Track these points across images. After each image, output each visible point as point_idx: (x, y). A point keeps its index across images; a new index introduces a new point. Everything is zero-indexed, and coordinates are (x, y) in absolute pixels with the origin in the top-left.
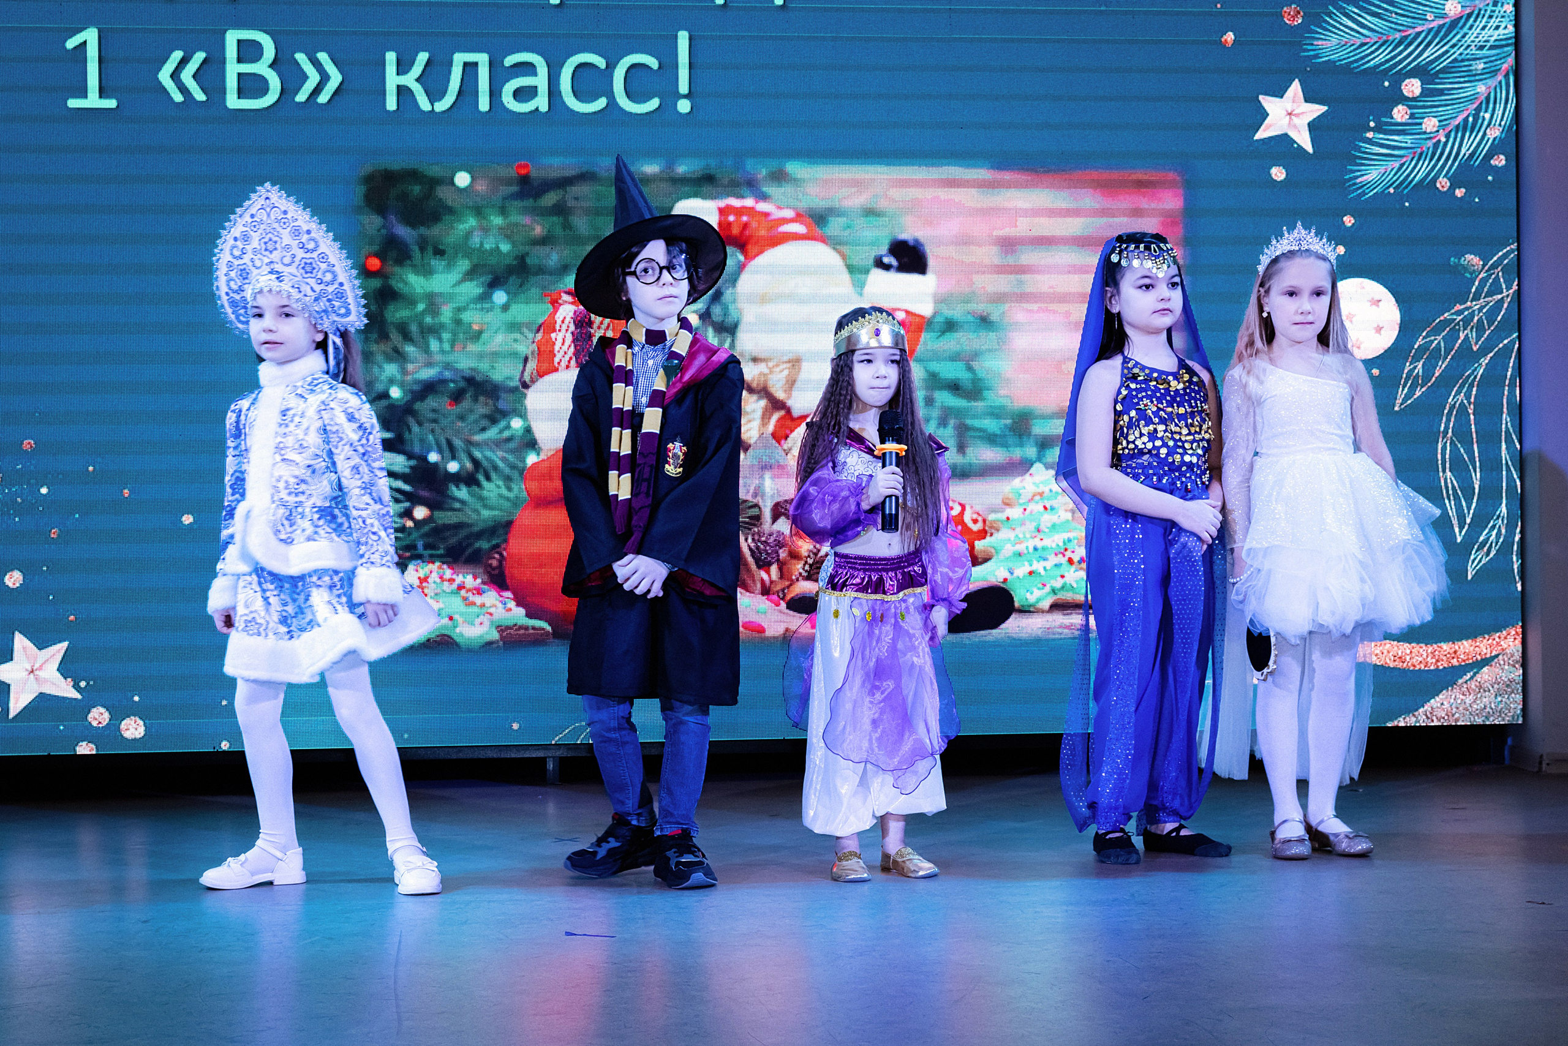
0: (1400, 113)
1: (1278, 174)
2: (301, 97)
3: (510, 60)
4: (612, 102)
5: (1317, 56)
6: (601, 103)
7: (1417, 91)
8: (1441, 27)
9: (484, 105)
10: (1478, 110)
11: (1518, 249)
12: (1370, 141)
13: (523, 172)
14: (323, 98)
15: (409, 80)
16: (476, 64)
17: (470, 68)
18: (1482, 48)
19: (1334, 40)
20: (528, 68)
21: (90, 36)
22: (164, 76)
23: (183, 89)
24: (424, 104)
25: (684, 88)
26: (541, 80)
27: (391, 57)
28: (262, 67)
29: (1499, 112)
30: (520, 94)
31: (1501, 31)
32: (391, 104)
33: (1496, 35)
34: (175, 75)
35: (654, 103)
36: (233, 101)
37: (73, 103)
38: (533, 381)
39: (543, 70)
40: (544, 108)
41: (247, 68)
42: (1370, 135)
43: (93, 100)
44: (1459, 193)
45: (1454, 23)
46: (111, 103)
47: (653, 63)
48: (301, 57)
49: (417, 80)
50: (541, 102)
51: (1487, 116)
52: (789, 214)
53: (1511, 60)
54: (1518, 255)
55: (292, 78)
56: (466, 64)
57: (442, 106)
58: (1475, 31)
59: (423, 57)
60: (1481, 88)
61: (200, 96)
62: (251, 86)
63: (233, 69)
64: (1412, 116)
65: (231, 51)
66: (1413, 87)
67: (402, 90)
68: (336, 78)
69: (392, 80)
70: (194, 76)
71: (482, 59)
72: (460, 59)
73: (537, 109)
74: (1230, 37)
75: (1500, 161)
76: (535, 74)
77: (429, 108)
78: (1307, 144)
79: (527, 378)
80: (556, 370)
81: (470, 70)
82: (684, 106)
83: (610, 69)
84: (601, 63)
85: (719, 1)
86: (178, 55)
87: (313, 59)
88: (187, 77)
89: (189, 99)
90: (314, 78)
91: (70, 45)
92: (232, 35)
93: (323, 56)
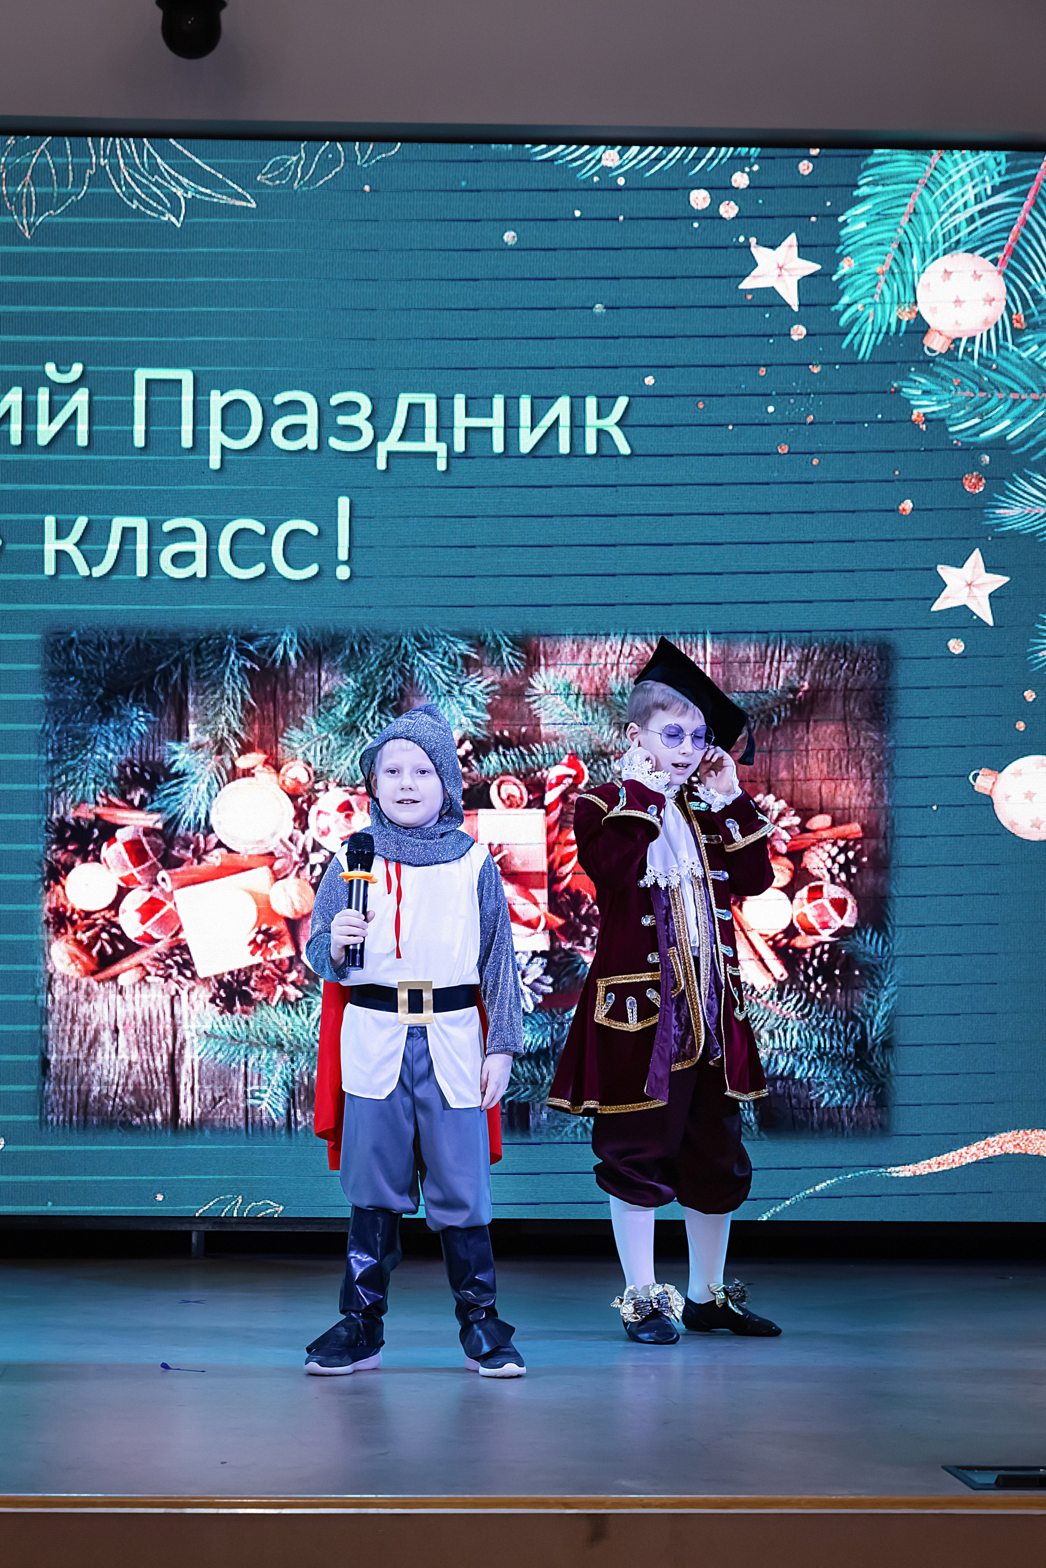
1: (956, 646)
3: (167, 527)
4: (270, 568)
5: (999, 525)
6: (260, 569)
9: (142, 570)
15: (68, 545)
16: (134, 529)
17: (128, 534)
19: (1017, 511)
20: (186, 534)
24: (83, 569)
25: (343, 554)
26: (199, 547)
27: (50, 522)
30: (179, 559)
32: (50, 568)
35: (313, 570)
39: (201, 535)
40: (202, 574)
47: (313, 529)
49: (76, 545)
50: (199, 568)
56: (125, 530)
57: (99, 571)
59: (82, 522)
67: (60, 555)
69: (51, 545)
71: (141, 524)
72: (119, 523)
73: (195, 575)
74: (908, 505)
76: (193, 539)
77: (87, 573)
78: (987, 616)
81: (130, 535)
82: (343, 573)
83: (269, 535)
84: (261, 529)
85: (381, 465)
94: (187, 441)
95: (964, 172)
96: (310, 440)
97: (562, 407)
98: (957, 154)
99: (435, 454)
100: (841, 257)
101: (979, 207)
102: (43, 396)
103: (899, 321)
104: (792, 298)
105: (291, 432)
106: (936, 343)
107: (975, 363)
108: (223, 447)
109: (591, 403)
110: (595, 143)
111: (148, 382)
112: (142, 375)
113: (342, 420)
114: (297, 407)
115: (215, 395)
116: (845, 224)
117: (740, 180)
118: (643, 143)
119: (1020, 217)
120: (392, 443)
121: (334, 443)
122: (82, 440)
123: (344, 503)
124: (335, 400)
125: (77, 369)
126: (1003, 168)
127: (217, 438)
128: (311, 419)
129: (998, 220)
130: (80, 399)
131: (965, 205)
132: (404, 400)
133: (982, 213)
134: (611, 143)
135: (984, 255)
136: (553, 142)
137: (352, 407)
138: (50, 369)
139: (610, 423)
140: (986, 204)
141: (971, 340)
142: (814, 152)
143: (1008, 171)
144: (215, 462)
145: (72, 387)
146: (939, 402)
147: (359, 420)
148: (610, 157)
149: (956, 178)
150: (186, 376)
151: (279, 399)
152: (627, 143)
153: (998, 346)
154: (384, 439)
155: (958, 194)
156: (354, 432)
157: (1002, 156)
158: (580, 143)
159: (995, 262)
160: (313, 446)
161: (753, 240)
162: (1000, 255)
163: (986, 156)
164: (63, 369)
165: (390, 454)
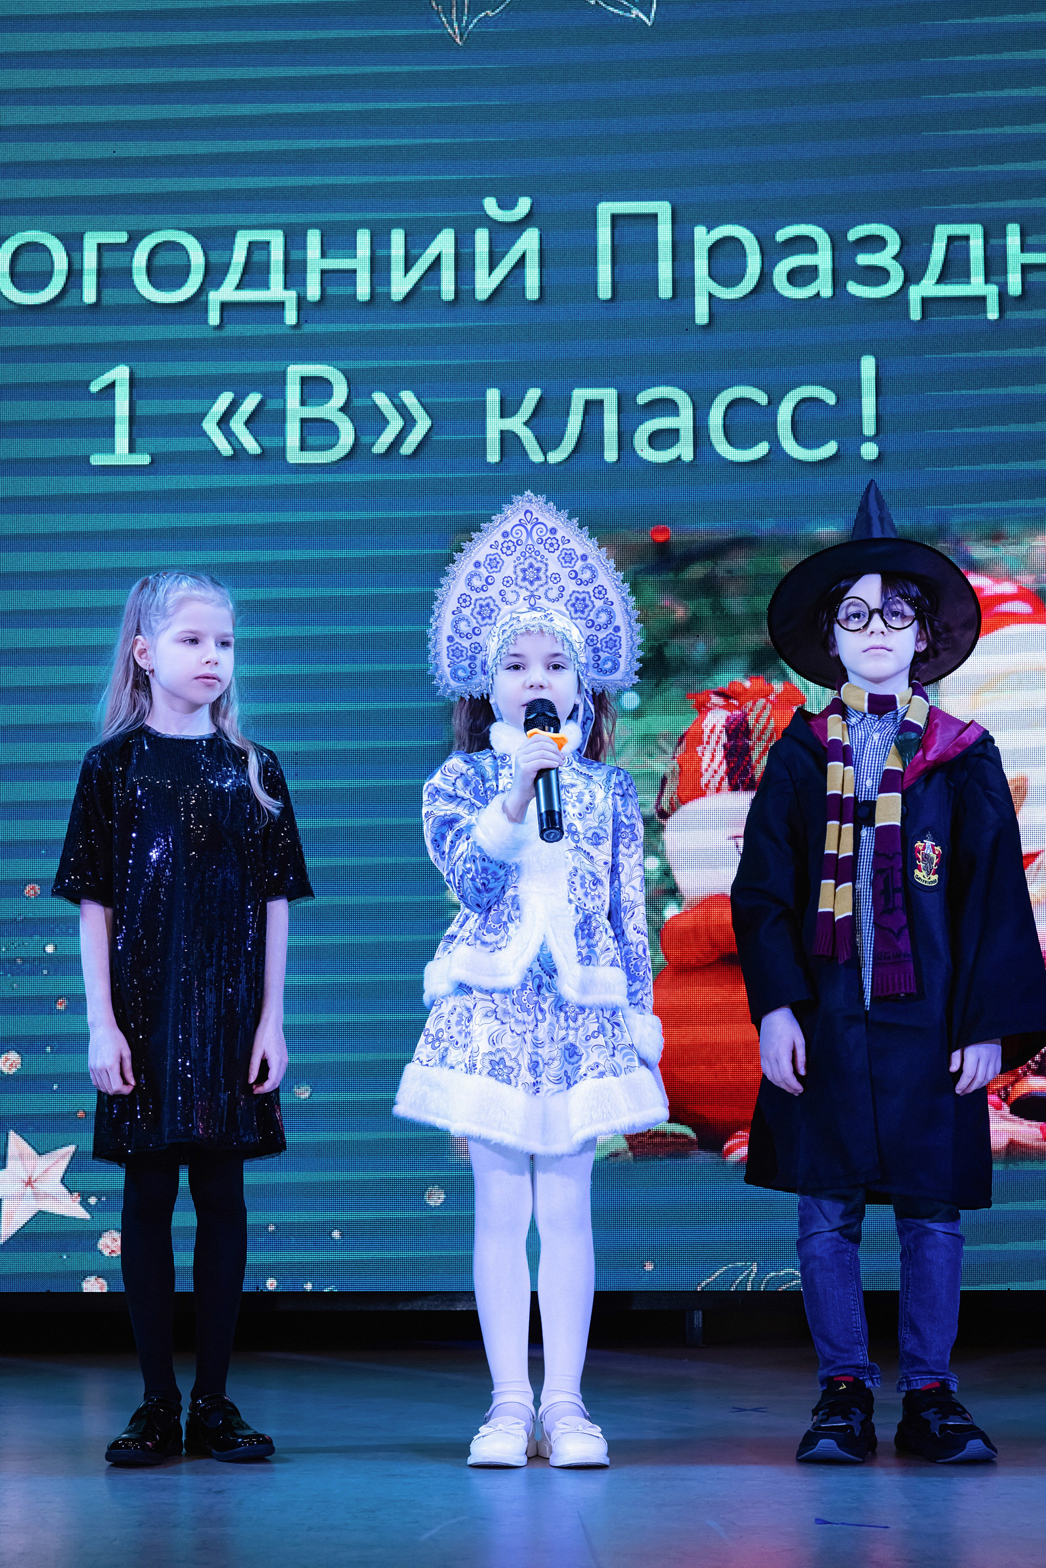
2: (380, 446)
3: (643, 398)
4: (775, 448)
6: (761, 449)
9: (611, 455)
13: (661, 538)
14: (407, 448)
15: (516, 424)
16: (601, 402)
17: (593, 408)
20: (668, 407)
21: (120, 376)
22: (210, 426)
23: (232, 440)
24: (536, 456)
25: (869, 428)
26: (684, 423)
27: (493, 396)
28: (330, 410)
30: (658, 439)
32: (493, 456)
34: (224, 422)
35: (830, 449)
36: (294, 455)
37: (97, 459)
38: (673, 809)
39: (685, 407)
40: (688, 457)
41: (312, 412)
43: (121, 455)
46: (144, 459)
47: (830, 398)
48: (380, 399)
49: (526, 424)
50: (685, 450)
52: (1007, 588)
55: (368, 424)
56: (588, 403)
57: (556, 457)
59: (533, 395)
61: (253, 448)
62: (316, 434)
63: (295, 414)
65: (293, 391)
67: (506, 437)
68: (423, 424)
69: (495, 425)
70: (247, 423)
71: (609, 396)
72: (580, 395)
73: (679, 458)
76: (676, 413)
77: (541, 459)
79: (665, 806)
80: (703, 794)
81: (593, 410)
82: (870, 451)
84: (761, 398)
85: (915, 314)
86: (225, 399)
87: (393, 396)
88: (237, 425)
89: (239, 452)
90: (396, 424)
91: (95, 388)
92: (295, 371)
93: (408, 398)
94: (665, 290)
96: (824, 287)
99: (984, 298)
102: (482, 237)
105: (797, 277)
108: (711, 296)
111: (615, 218)
112: (606, 210)
113: (863, 259)
114: (807, 244)
115: (700, 232)
120: (928, 287)
121: (854, 289)
122: (532, 291)
123: (868, 366)
124: (854, 234)
125: (524, 205)
127: (704, 286)
128: (823, 259)
130: (529, 241)
132: (942, 232)
137: (876, 243)
138: (490, 204)
144: (702, 315)
145: (521, 225)
147: (884, 259)
150: (663, 209)
151: (782, 235)
154: (918, 281)
156: (879, 275)
160: (827, 292)
164: (506, 204)
165: (925, 301)
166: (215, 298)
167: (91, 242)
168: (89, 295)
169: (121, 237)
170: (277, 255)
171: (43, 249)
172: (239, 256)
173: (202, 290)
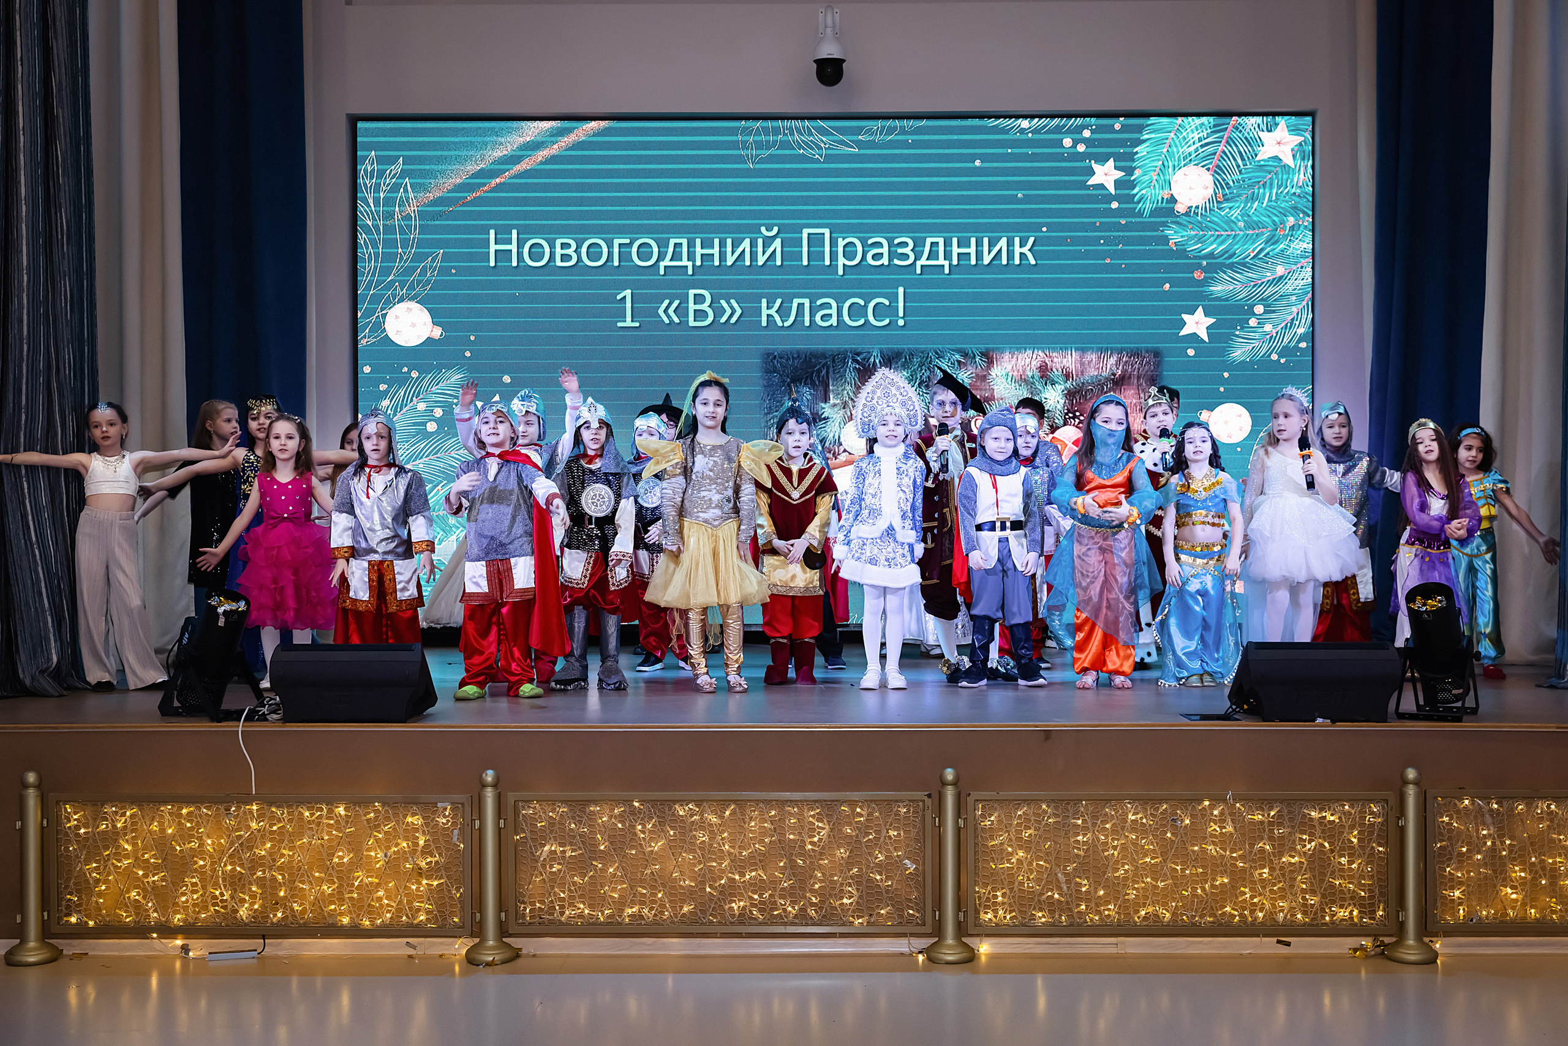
0: (1253, 322)
1: (1191, 352)
2: (723, 320)
3: (819, 303)
4: (867, 322)
5: (1211, 295)
6: (862, 321)
7: (1262, 311)
8: (1274, 279)
9: (807, 323)
10: (1293, 320)
11: (1313, 388)
12: (1237, 336)
14: (733, 320)
15: (772, 312)
16: (803, 304)
17: (801, 306)
18: (1295, 289)
19: (1219, 288)
20: (827, 306)
21: (628, 293)
22: (661, 312)
23: (669, 316)
24: (780, 324)
25: (901, 314)
26: (834, 311)
27: (764, 302)
28: (705, 307)
29: (1303, 321)
30: (824, 318)
31: (1305, 281)
32: (764, 323)
33: (1302, 283)
34: (666, 311)
35: (887, 321)
36: (692, 323)
37: (620, 324)
39: (834, 304)
40: (835, 324)
41: (698, 307)
42: (1237, 333)
43: (628, 323)
44: (1283, 361)
45: (1281, 277)
46: (637, 324)
47: (887, 303)
48: (723, 303)
49: (776, 312)
50: (834, 321)
51: (1297, 323)
53: (1310, 295)
54: (1313, 392)
55: (719, 312)
56: (799, 304)
57: (786, 324)
58: (1291, 281)
59: (779, 301)
60: (1294, 309)
61: (676, 320)
62: (700, 314)
63: (692, 307)
64: (1259, 323)
65: (691, 299)
66: (1259, 309)
67: (768, 316)
68: (739, 312)
69: (765, 312)
70: (674, 311)
71: (806, 302)
72: (796, 302)
73: (832, 325)
74: (1168, 286)
75: (1303, 345)
76: (831, 308)
77: (782, 325)
78: (1205, 336)
81: (801, 307)
82: (901, 323)
83: (866, 306)
84: (862, 303)
85: (918, 271)
86: (667, 302)
87: (728, 303)
88: (671, 311)
89: (672, 321)
90: (729, 311)
91: (619, 297)
92: (692, 292)
93: (733, 302)
94: (827, 262)
95: (1193, 127)
96: (885, 261)
97: (1003, 242)
98: (1190, 119)
99: (943, 266)
100: (1135, 168)
101: (1201, 143)
102: (760, 241)
103: (1163, 198)
104: (1112, 190)
105: (875, 257)
106: (1180, 208)
107: (1199, 218)
108: (844, 264)
109: (1017, 240)
110: (1017, 117)
111: (809, 235)
112: (806, 232)
113: (900, 251)
114: (879, 245)
115: (840, 240)
116: (1137, 153)
117: (1087, 134)
118: (1040, 117)
119: (1220, 148)
120: (923, 261)
121: (896, 262)
122: (778, 262)
123: (901, 290)
124: (896, 241)
125: (776, 229)
126: (1212, 125)
127: (841, 261)
128: (885, 250)
129: (1210, 149)
130: (777, 244)
131: (1194, 143)
132: (929, 241)
133: (1202, 146)
134: (1025, 117)
135: (1203, 166)
136: (998, 117)
137: (905, 244)
138: (763, 229)
139: (1025, 250)
140: (1204, 142)
141: (1197, 207)
142: (1122, 119)
143: (1215, 126)
144: (840, 272)
145: (774, 237)
146: (1182, 237)
147: (907, 250)
148: (1025, 123)
149: (1189, 130)
150: (827, 232)
151: (870, 241)
152: (1032, 117)
153: (1210, 210)
154: (919, 259)
155: (1190, 137)
156: (905, 256)
157: (1211, 119)
158: (1010, 117)
159: (1208, 169)
160: (886, 263)
161: (1093, 162)
162: (1211, 166)
163: (1204, 119)
164: (769, 229)
165: (922, 266)
166: (662, 264)
167: (616, 242)
168: (616, 263)
169: (628, 241)
170: (685, 249)
171: (599, 246)
172: (671, 249)
173: (658, 261)
